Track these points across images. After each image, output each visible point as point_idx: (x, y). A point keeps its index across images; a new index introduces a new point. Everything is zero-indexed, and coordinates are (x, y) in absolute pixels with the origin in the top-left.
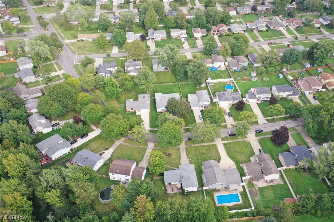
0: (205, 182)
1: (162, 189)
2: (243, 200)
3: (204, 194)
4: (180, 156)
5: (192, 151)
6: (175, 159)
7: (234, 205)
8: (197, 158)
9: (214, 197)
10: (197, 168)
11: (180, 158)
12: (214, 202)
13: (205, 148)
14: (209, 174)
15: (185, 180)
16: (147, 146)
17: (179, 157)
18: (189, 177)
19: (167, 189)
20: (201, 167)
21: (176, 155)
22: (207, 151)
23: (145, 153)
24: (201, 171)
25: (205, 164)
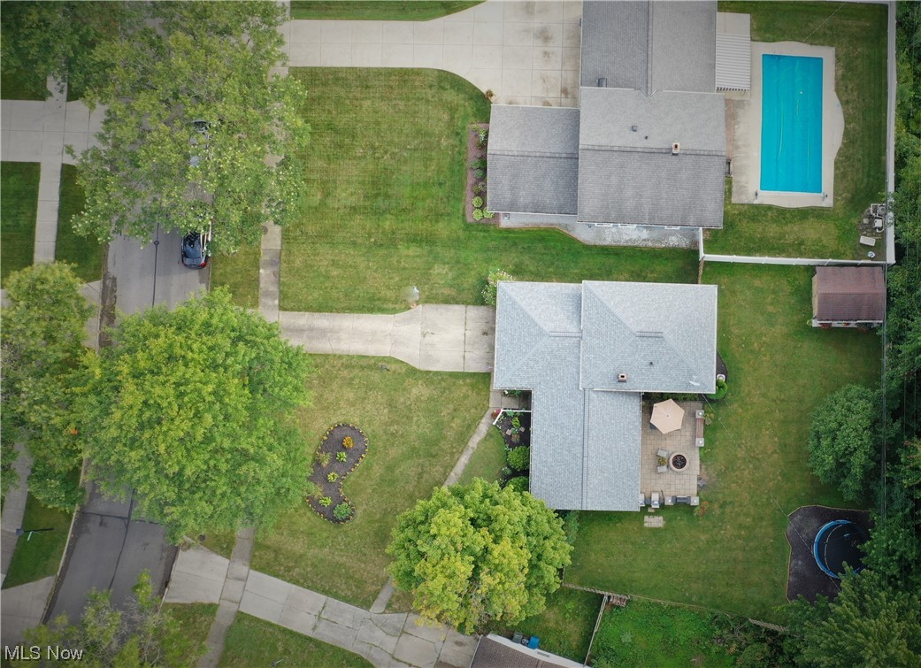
0: (645, 234)
1: (655, 531)
2: (814, 39)
3: (734, 264)
4: (378, 365)
5: (334, 263)
6: (391, 405)
7: (845, 103)
8: (415, 239)
9: (770, 208)
10: (512, 258)
11: (392, 367)
12: (803, 214)
13: (320, 164)
14: (629, 192)
15: (656, 368)
16: (210, 609)
17: (376, 377)
18: (643, 336)
19: (669, 502)
20: (508, 230)
21: (350, 395)
22: (359, 152)
23: (284, 631)
24: (542, 239)
25: (508, 195)
